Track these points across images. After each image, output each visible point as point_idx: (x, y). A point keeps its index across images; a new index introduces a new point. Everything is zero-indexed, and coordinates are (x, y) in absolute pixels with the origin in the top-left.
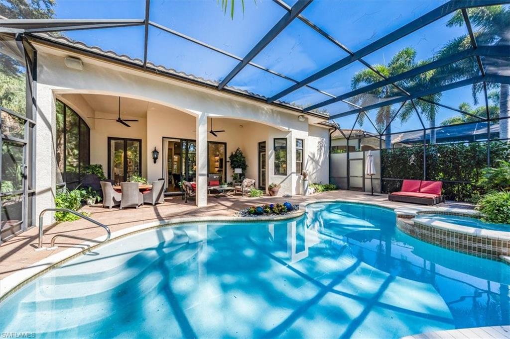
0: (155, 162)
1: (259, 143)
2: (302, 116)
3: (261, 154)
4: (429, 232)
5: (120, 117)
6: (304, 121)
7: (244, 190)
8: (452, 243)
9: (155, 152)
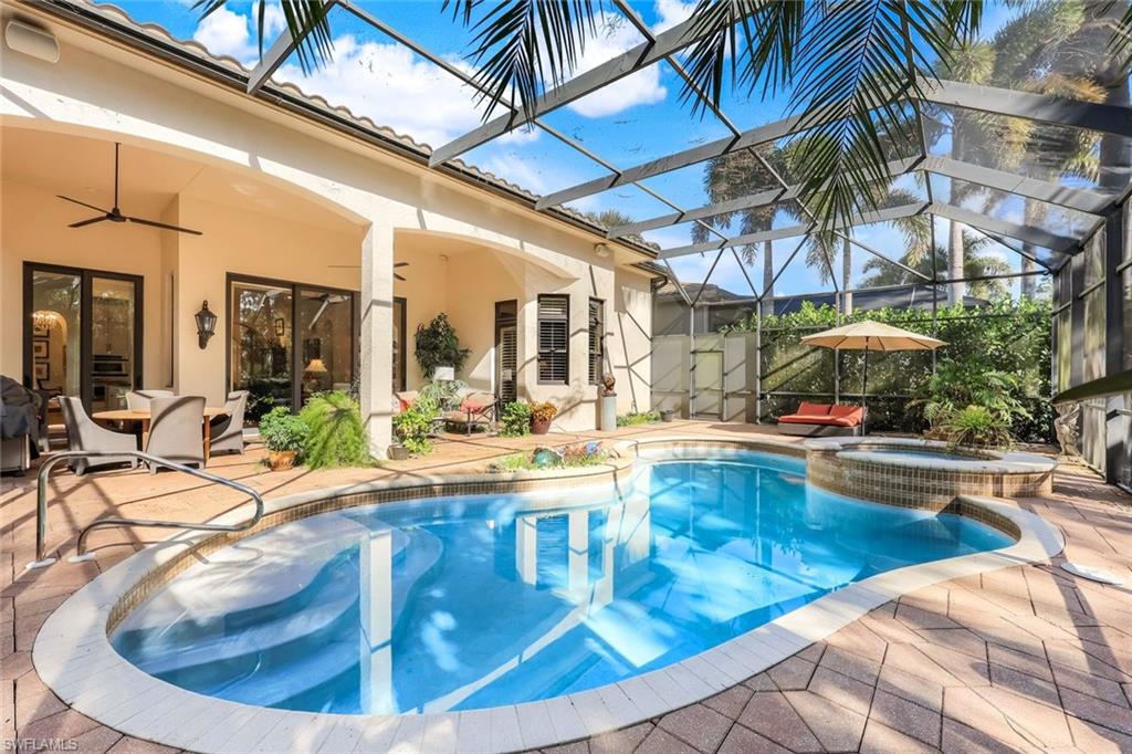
0: (202, 344)
1: (498, 305)
2: (603, 244)
3: (503, 331)
4: (865, 472)
5: (119, 207)
6: (607, 258)
7: (471, 419)
8: (899, 485)
9: (204, 314)
